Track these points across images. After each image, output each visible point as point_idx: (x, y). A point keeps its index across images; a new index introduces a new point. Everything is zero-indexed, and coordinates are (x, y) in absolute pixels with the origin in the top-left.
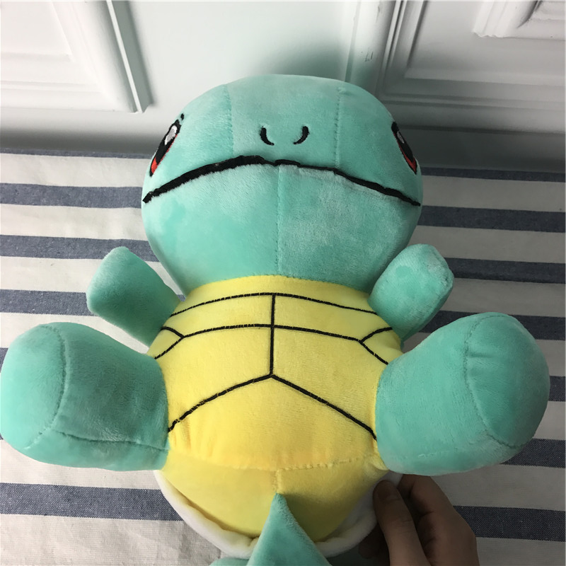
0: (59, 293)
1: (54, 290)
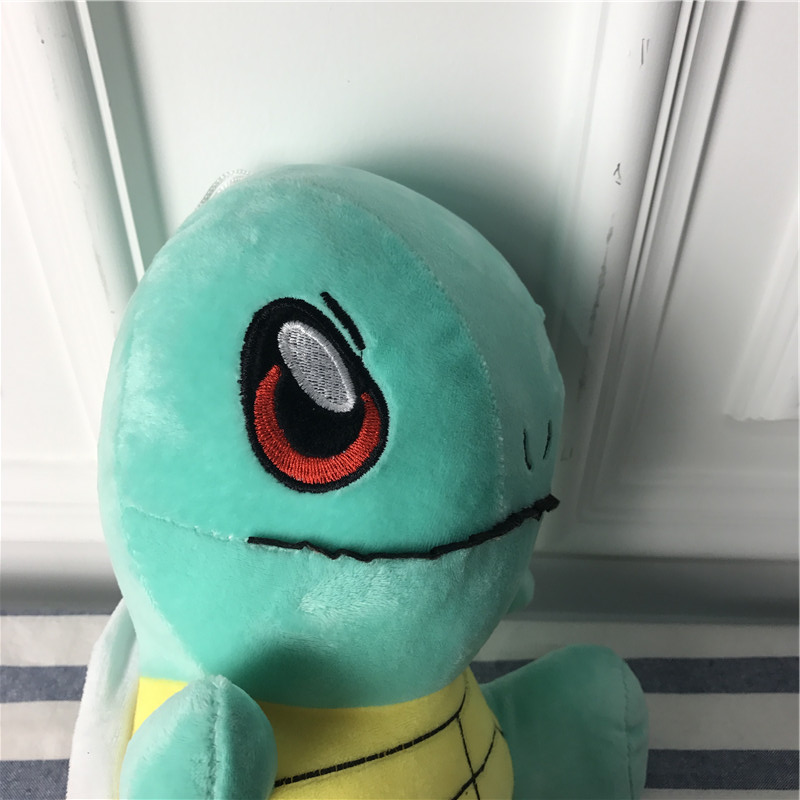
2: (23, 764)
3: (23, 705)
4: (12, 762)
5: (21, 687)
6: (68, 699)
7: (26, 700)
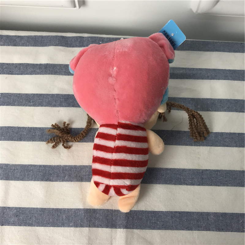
0: (10, 93)
1: (7, 92)
2: (7, 64)
3: (5, 47)
4: (4, 63)
5: (4, 41)
6: (20, 46)
7: (6, 46)
